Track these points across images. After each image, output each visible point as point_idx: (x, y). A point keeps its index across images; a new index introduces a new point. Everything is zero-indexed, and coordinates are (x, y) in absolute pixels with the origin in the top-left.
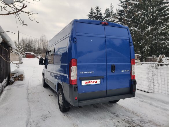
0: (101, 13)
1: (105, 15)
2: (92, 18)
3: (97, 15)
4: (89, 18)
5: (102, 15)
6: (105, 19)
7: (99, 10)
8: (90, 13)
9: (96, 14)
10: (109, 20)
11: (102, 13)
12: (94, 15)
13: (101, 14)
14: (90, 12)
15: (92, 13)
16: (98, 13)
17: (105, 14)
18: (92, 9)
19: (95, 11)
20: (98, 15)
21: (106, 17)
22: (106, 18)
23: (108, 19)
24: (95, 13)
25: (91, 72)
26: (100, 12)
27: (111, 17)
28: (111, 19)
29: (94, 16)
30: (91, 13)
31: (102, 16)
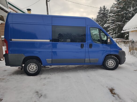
7: (105, 8)
14: (100, 10)
16: (104, 11)
18: (101, 8)
26: (106, 10)
29: (102, 13)
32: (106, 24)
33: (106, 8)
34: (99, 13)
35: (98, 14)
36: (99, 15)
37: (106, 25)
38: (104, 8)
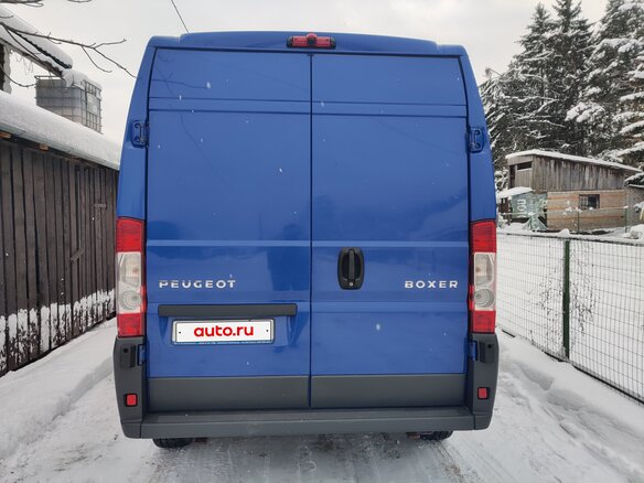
0: (584, 22)
1: (604, 27)
2: (541, 49)
3: (565, 31)
4: (528, 50)
5: (590, 30)
6: (598, 47)
7: (572, 8)
8: (530, 31)
9: (558, 31)
10: (622, 49)
11: (588, 23)
12: (548, 35)
13: (583, 26)
14: (532, 22)
15: (541, 25)
16: (566, 25)
17: (604, 21)
18: (540, 12)
19: (554, 17)
20: (570, 33)
21: (604, 36)
22: (605, 41)
23: (613, 42)
24: (554, 26)
25: (221, 284)
26: (575, 19)
27: (633, 34)
28: (633, 41)
29: (551, 40)
30: (535, 30)
31: (589, 35)
32: (582, 105)
33: (578, 10)
34: (528, 42)
35: (521, 50)
36: (530, 56)
37: (581, 112)
38: (568, 8)
